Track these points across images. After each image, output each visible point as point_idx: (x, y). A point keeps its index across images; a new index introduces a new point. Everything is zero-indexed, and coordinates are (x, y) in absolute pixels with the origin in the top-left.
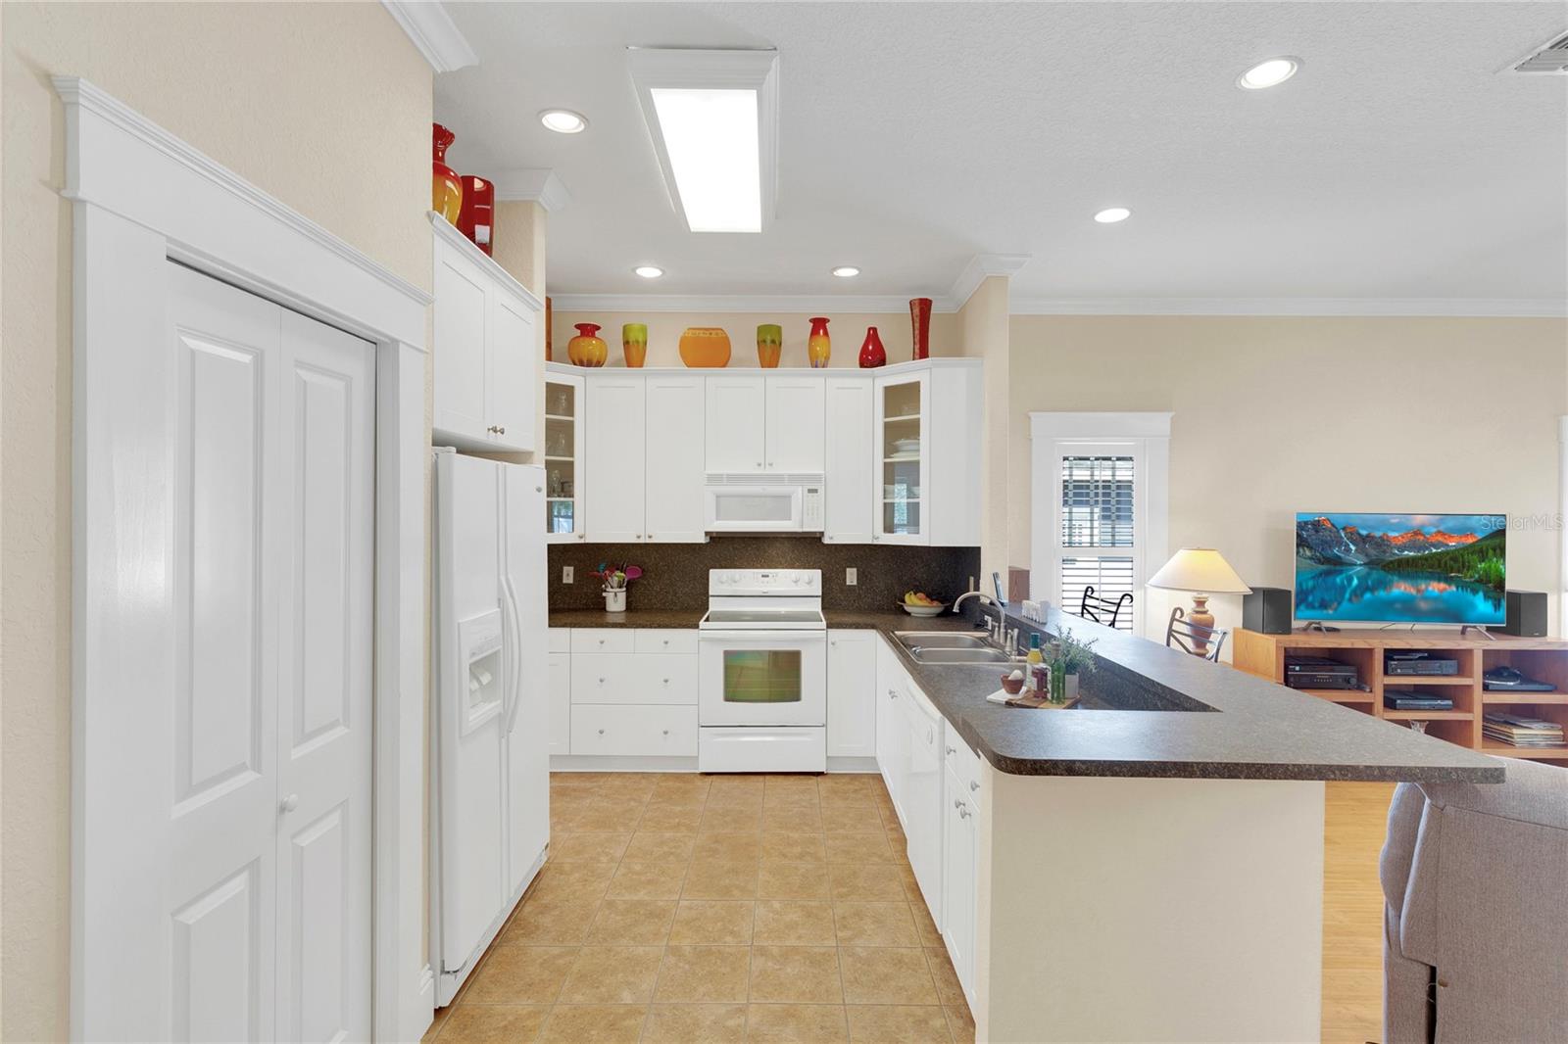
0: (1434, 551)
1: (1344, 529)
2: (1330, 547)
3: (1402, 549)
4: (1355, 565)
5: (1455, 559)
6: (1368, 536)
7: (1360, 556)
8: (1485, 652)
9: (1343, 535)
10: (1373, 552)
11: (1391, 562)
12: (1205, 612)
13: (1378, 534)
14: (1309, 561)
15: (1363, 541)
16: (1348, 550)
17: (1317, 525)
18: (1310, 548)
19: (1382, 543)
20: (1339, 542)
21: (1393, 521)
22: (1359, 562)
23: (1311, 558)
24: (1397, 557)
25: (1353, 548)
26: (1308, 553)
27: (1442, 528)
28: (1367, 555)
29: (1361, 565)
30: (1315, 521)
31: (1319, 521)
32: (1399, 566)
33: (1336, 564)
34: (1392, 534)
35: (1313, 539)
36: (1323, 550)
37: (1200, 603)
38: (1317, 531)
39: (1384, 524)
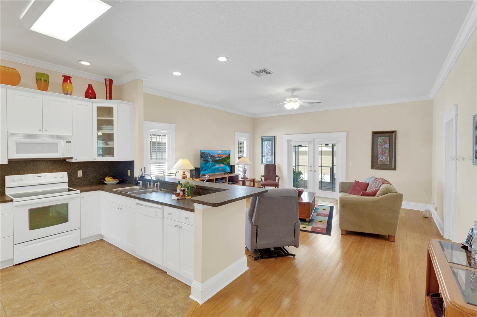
0: (221, 158)
1: (208, 154)
2: (206, 158)
3: (217, 158)
4: (210, 161)
5: (224, 160)
6: (212, 155)
8: (229, 177)
10: (213, 159)
11: (215, 161)
12: (185, 174)
13: (213, 155)
17: (204, 153)
18: (203, 158)
19: (214, 157)
20: (208, 157)
21: (216, 152)
23: (203, 160)
25: (210, 158)
27: (222, 154)
28: (212, 159)
32: (217, 161)
33: (207, 161)
34: (216, 155)
35: (203, 156)
37: (184, 172)
39: (214, 153)
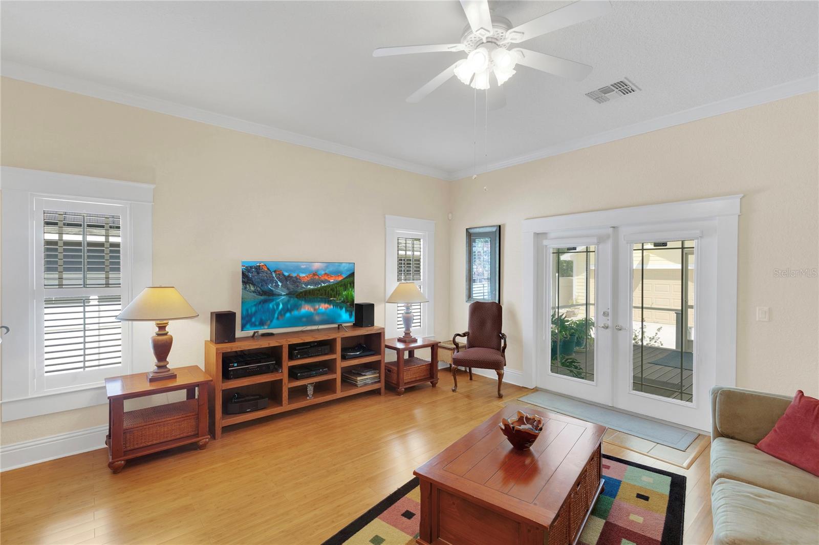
0: (323, 285)
1: (275, 272)
2: (266, 284)
3: (307, 284)
4: (281, 295)
5: (332, 290)
6: (289, 276)
7: (285, 290)
8: (343, 339)
9: (274, 276)
10: (291, 286)
11: (301, 293)
12: (166, 334)
13: (294, 275)
14: (253, 294)
15: (286, 279)
16: (277, 286)
17: (258, 269)
18: (254, 285)
19: (296, 281)
20: (272, 280)
21: (302, 267)
22: (283, 293)
23: (254, 292)
24: (304, 290)
25: (280, 284)
26: (252, 288)
27: (327, 272)
28: (288, 289)
29: (284, 295)
30: (257, 266)
31: (259, 266)
32: (305, 295)
33: (269, 295)
34: (302, 275)
35: (256, 278)
36: (262, 286)
37: (162, 327)
38: (258, 273)
39: (298, 268)
